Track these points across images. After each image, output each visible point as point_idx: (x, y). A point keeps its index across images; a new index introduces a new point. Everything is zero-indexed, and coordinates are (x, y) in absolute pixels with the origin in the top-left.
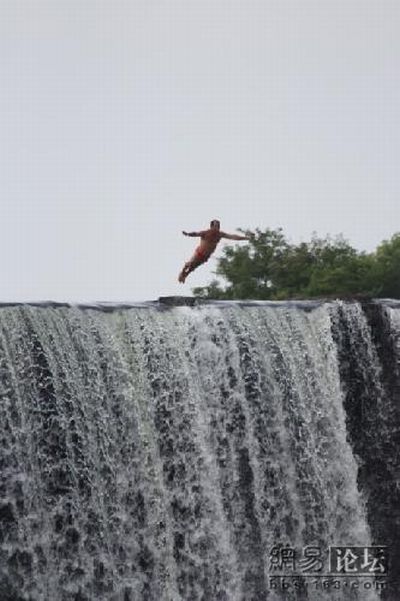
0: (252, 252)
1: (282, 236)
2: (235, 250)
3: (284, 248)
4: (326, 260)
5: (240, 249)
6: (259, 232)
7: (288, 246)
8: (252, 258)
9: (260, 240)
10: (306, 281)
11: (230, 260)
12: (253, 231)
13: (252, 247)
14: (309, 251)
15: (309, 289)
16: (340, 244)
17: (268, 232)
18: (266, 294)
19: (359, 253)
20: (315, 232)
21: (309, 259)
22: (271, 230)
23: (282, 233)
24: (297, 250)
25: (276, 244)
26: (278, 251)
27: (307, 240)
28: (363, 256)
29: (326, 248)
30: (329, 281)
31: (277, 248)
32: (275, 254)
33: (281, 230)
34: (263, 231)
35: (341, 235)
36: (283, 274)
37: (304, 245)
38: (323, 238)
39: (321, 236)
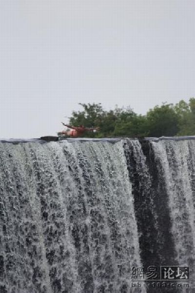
0: (86, 114)
1: (101, 107)
2: (78, 113)
3: (102, 113)
4: (122, 119)
5: (80, 113)
6: (90, 105)
7: (104, 112)
8: (86, 118)
9: (90, 109)
10: (112, 129)
11: (76, 118)
12: (87, 104)
13: (86, 113)
14: (114, 114)
15: (114, 133)
16: (129, 111)
17: (94, 105)
18: (93, 136)
19: (138, 115)
20: (117, 105)
21: (114, 118)
22: (96, 104)
23: (100, 105)
24: (108, 114)
25: (98, 111)
26: (99, 114)
27: (113, 109)
28: (140, 117)
29: (122, 113)
30: (124, 129)
31: (98, 113)
32: (97, 116)
33: (100, 104)
34: (92, 104)
35: (129, 106)
36: (101, 125)
37: (112, 112)
38: (121, 108)
39: (120, 107)
